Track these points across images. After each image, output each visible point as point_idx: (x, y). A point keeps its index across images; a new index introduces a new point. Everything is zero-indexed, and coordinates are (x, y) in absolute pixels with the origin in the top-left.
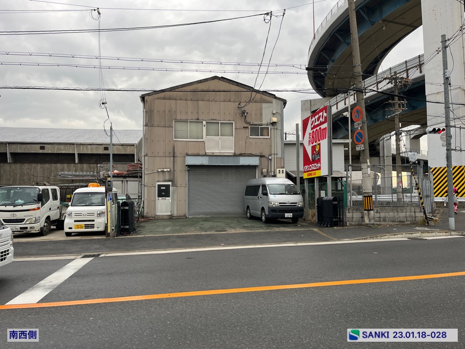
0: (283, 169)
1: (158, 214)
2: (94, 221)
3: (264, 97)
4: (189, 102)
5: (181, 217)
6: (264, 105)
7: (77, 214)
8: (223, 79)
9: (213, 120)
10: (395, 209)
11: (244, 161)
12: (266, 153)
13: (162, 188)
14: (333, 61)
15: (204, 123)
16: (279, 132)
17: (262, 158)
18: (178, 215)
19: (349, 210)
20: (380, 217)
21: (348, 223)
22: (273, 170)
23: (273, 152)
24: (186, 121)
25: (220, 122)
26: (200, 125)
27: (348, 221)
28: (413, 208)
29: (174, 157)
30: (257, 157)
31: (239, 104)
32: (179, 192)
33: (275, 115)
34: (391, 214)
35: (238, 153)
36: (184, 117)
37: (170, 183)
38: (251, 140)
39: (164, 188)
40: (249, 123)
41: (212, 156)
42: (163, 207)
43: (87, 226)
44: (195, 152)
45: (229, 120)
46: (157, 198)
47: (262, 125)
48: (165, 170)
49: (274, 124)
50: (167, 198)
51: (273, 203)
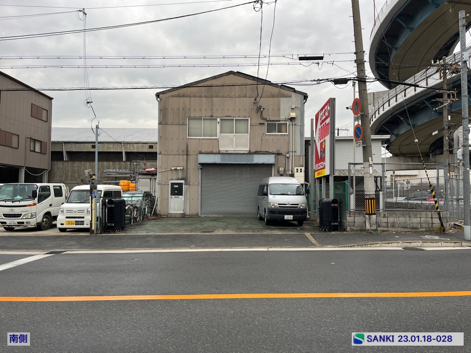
0: (301, 168)
1: (171, 212)
2: (83, 218)
3: (283, 91)
4: (204, 99)
5: (194, 216)
6: (283, 100)
7: (69, 211)
8: (239, 74)
9: (228, 117)
10: (406, 214)
11: (258, 159)
12: (283, 151)
13: (175, 186)
14: (396, 49)
15: (218, 120)
16: (298, 128)
17: (279, 157)
18: (191, 214)
19: (350, 213)
20: (387, 223)
21: (348, 228)
22: (290, 169)
23: (291, 150)
24: (200, 119)
25: (235, 118)
26: (214, 122)
27: (349, 226)
28: (429, 214)
29: (187, 155)
30: (272, 155)
31: (255, 100)
32: (192, 191)
33: (294, 110)
34: (402, 219)
35: (253, 150)
36: (198, 115)
37: (183, 182)
38: (267, 137)
39: (177, 186)
40: (265, 119)
41: (227, 154)
42: (176, 205)
43: (77, 223)
44: (209, 150)
45: (245, 117)
46: (170, 196)
47: (280, 121)
48: (178, 168)
49: (292, 119)
50: (180, 197)
51: (272, 204)
